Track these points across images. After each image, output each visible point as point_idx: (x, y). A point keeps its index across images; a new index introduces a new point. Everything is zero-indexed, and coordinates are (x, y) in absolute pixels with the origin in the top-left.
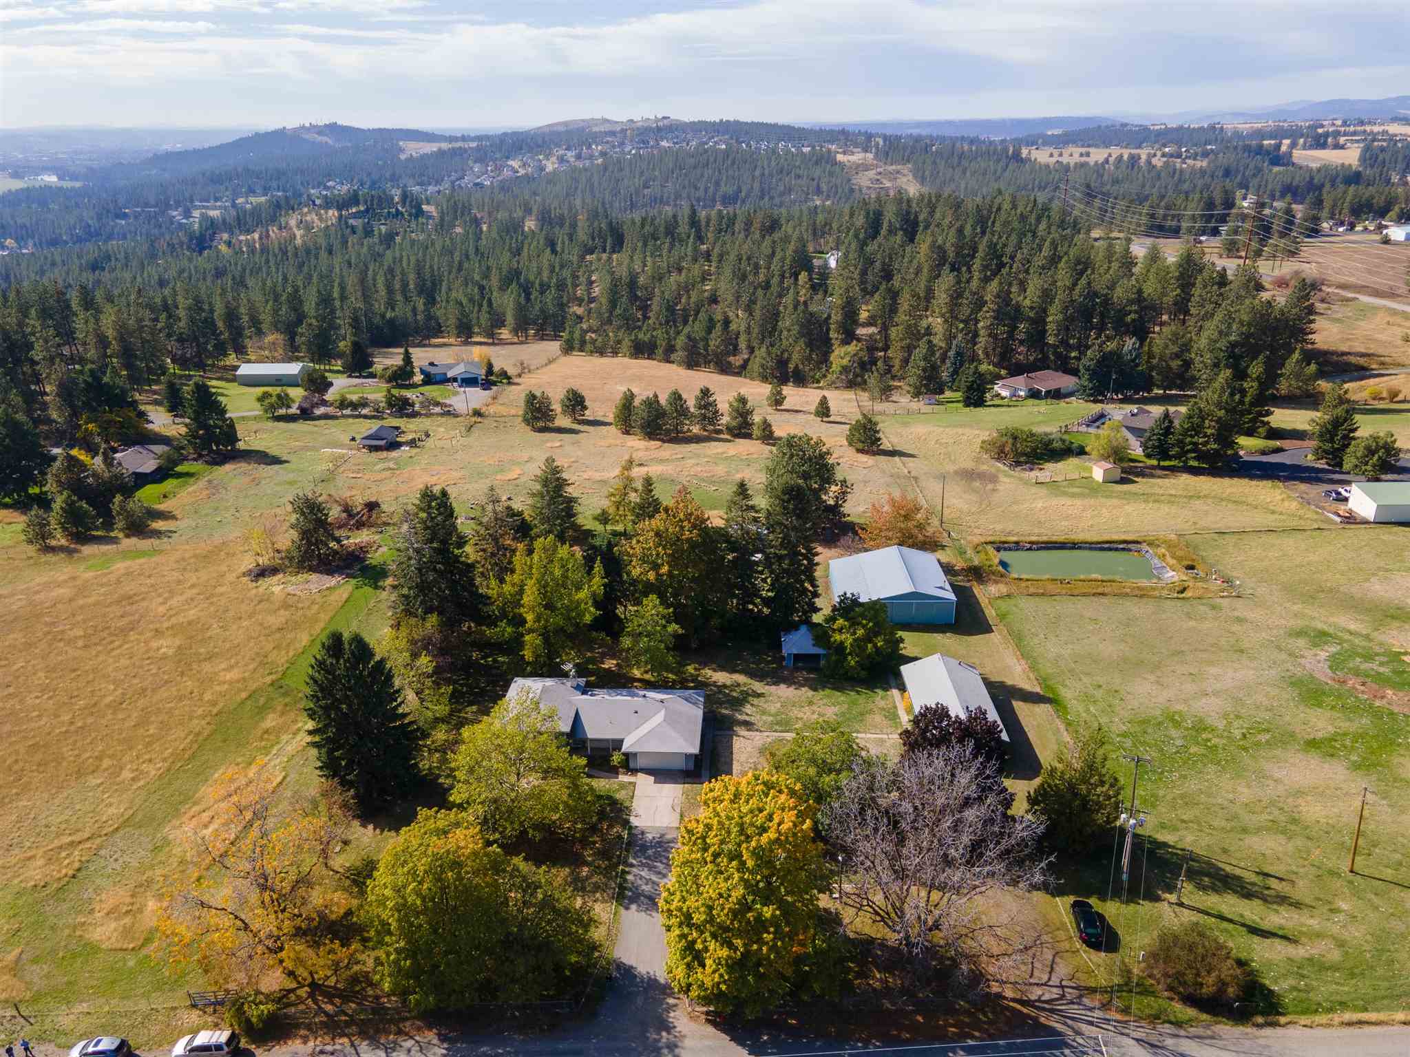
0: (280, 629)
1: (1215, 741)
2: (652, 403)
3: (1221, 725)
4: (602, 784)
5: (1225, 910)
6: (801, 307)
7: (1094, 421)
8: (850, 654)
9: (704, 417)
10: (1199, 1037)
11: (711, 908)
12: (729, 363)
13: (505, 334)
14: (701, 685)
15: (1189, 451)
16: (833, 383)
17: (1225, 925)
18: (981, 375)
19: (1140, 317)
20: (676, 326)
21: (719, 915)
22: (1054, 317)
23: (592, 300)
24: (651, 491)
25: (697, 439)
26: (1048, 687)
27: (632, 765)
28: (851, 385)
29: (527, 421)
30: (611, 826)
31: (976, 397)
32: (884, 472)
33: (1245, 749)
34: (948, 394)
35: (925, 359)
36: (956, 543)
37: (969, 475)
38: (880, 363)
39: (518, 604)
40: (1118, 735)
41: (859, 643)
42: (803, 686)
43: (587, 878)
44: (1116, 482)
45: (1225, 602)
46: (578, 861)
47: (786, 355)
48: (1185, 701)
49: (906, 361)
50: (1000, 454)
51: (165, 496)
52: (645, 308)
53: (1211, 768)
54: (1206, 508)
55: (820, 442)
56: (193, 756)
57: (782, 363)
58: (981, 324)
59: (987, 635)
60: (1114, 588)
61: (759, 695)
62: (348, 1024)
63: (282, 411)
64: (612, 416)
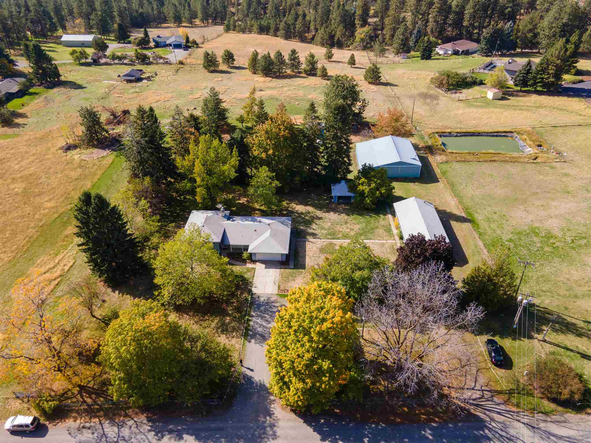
0: (77, 179)
1: (557, 244)
2: (267, 58)
3: (560, 235)
4: (238, 269)
5: (569, 344)
6: (341, 7)
7: (487, 67)
8: (367, 197)
9: (293, 65)
10: (558, 422)
11: (293, 362)
12: (306, 37)
13: (197, 22)
14: (289, 213)
15: (538, 82)
16: (356, 47)
17: (569, 353)
18: (431, 43)
19: (513, 10)
20: (280, 18)
21: (298, 367)
22: (468, 11)
23: (239, 4)
24: (263, 108)
25: (290, 77)
26: (468, 212)
27: (253, 258)
28: (365, 48)
29: (205, 67)
30: (242, 293)
31: (427, 55)
32: (382, 94)
33: (573, 248)
34: (412, 53)
35: (403, 34)
36: (419, 133)
37: (425, 96)
38: (380, 37)
39: (192, 172)
40: (507, 241)
41: (372, 192)
42: (342, 213)
43: (230, 323)
44: (499, 99)
45: (558, 165)
46: (223, 313)
47: (333, 33)
48: (541, 221)
49: (393, 36)
50: (440, 85)
51: (23, 105)
52: (265, 9)
53: (556, 260)
54: (546, 113)
55: (353, 79)
56: (27, 250)
57: (332, 36)
58: (430, 16)
59: (436, 184)
60: (501, 158)
61: (320, 218)
62: (98, 410)
63: (83, 61)
64: (247, 64)
